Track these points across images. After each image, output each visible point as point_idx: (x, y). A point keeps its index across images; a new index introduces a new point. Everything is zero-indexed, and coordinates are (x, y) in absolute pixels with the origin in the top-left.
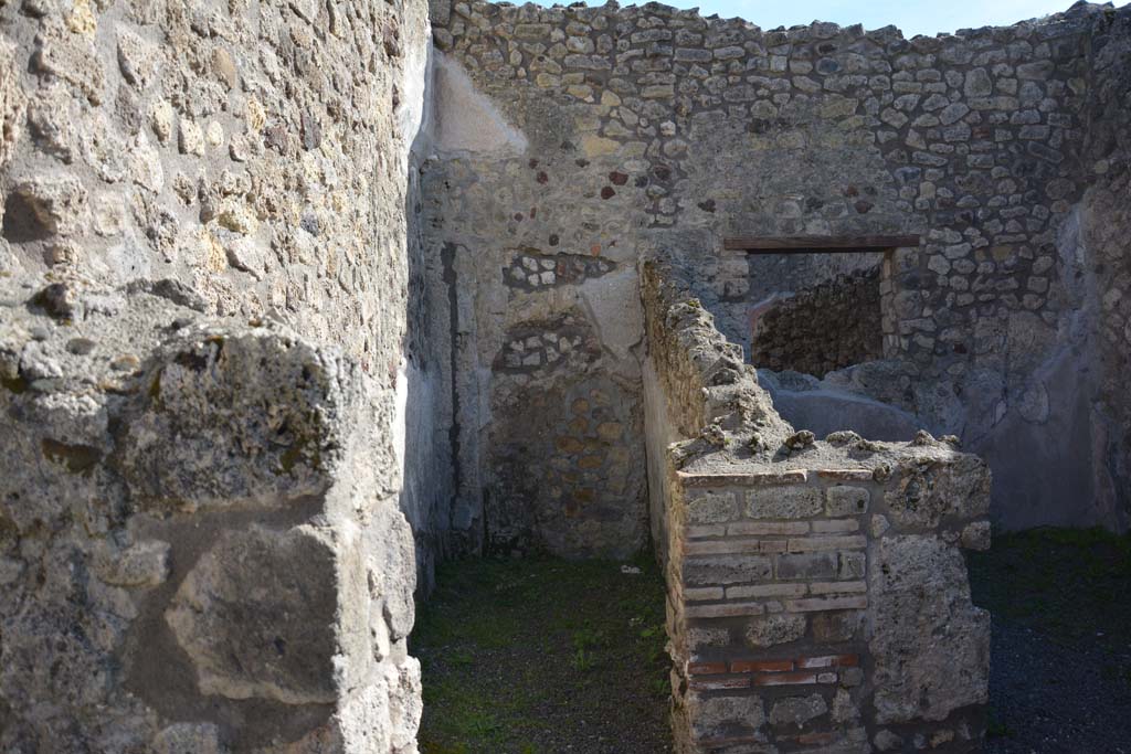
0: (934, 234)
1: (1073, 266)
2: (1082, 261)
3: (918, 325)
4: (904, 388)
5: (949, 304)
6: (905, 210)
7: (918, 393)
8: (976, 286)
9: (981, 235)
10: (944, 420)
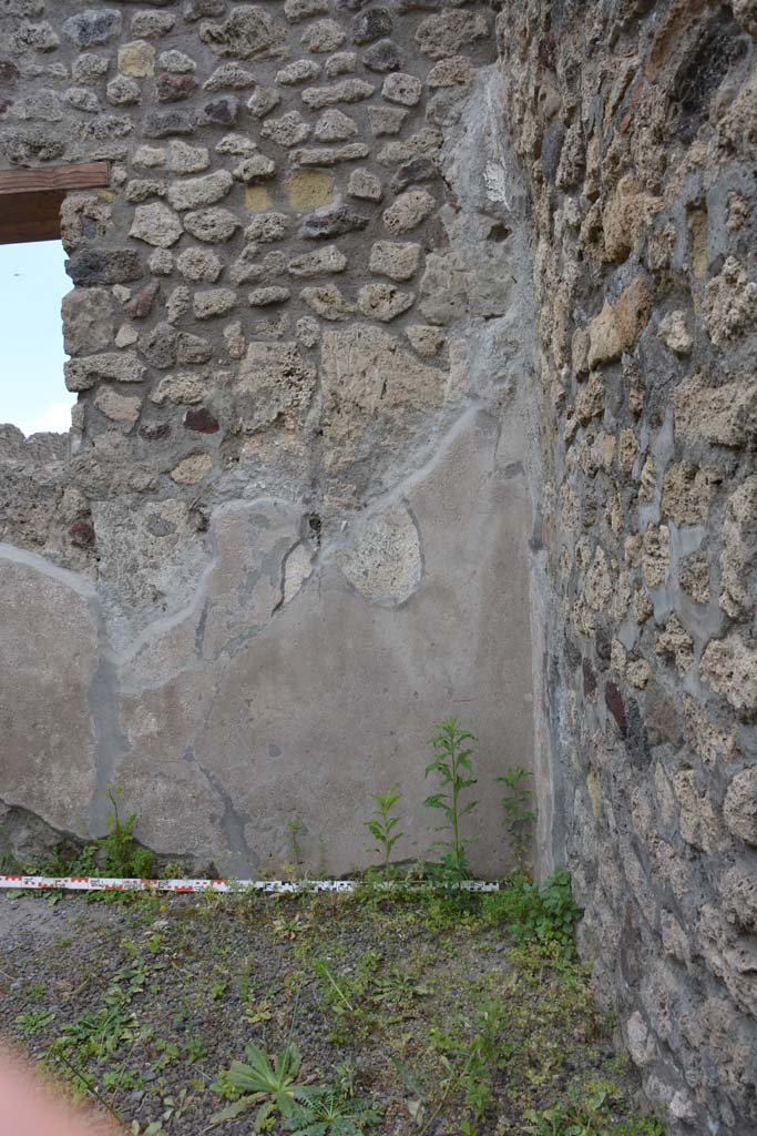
0: (145, 154)
1: (482, 211)
2: (502, 197)
3: (102, 368)
4: (71, 515)
5: (173, 314)
6: (79, 108)
7: (100, 531)
8: (240, 269)
9: (259, 150)
10: (162, 594)
